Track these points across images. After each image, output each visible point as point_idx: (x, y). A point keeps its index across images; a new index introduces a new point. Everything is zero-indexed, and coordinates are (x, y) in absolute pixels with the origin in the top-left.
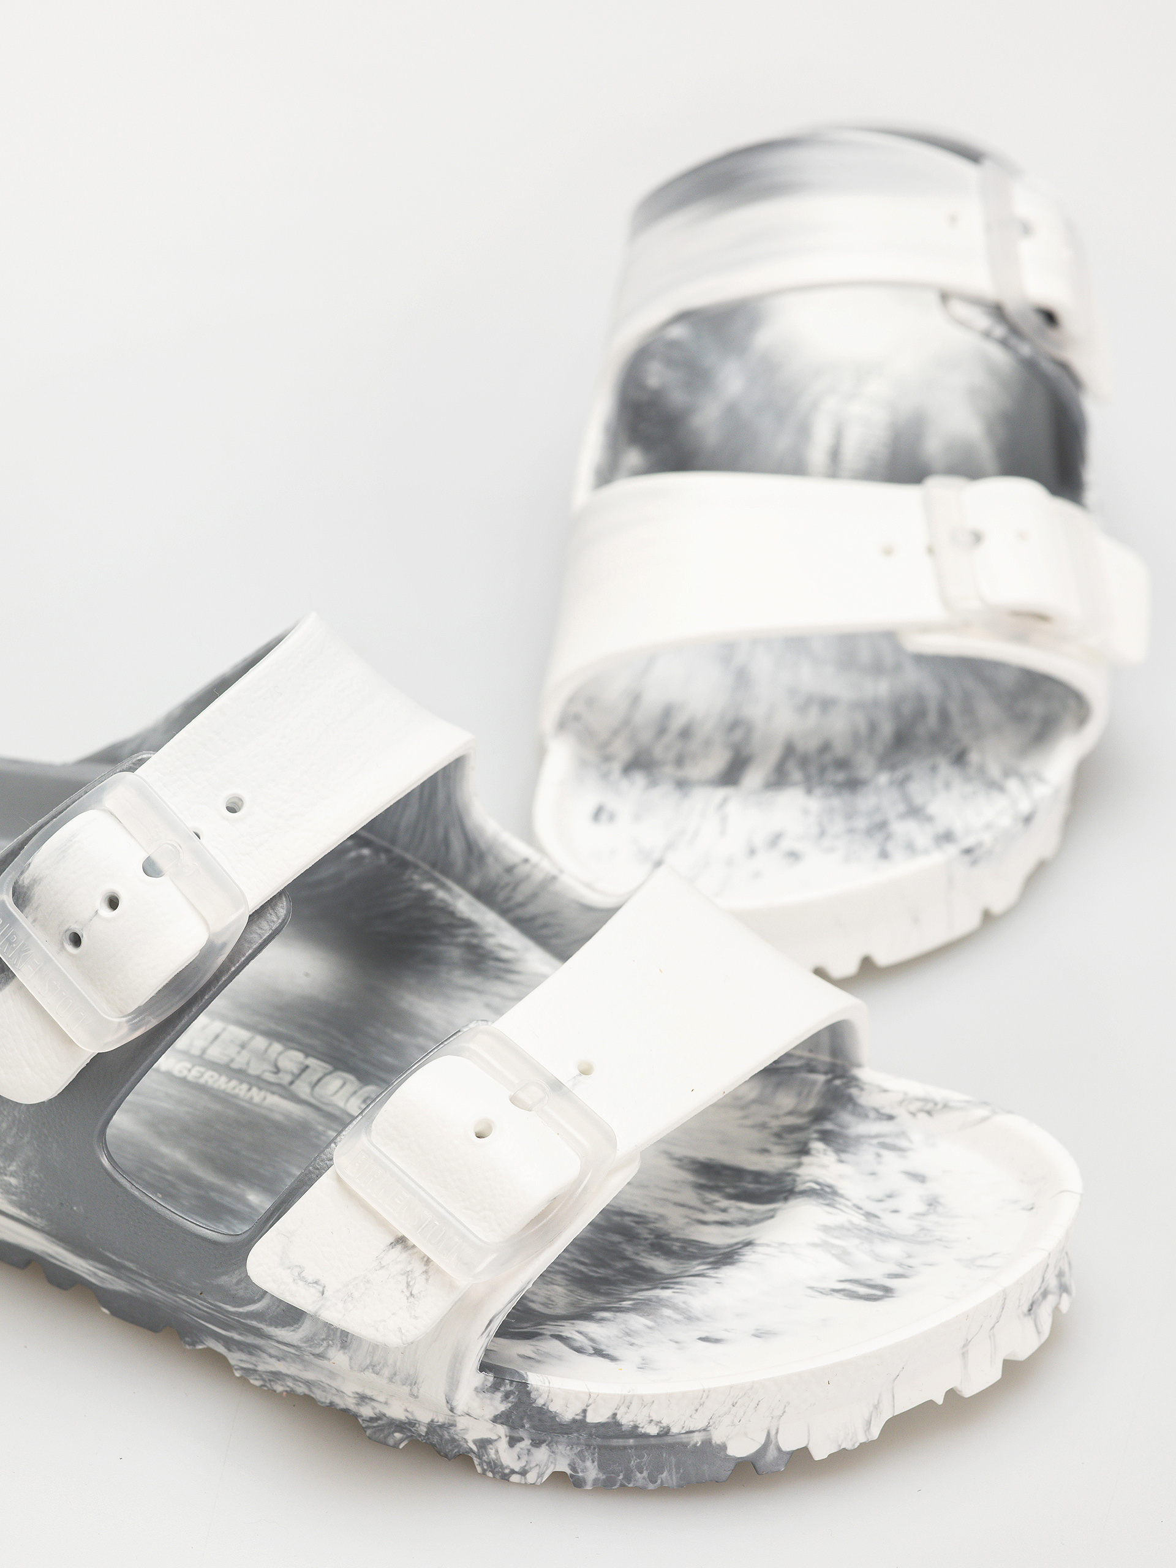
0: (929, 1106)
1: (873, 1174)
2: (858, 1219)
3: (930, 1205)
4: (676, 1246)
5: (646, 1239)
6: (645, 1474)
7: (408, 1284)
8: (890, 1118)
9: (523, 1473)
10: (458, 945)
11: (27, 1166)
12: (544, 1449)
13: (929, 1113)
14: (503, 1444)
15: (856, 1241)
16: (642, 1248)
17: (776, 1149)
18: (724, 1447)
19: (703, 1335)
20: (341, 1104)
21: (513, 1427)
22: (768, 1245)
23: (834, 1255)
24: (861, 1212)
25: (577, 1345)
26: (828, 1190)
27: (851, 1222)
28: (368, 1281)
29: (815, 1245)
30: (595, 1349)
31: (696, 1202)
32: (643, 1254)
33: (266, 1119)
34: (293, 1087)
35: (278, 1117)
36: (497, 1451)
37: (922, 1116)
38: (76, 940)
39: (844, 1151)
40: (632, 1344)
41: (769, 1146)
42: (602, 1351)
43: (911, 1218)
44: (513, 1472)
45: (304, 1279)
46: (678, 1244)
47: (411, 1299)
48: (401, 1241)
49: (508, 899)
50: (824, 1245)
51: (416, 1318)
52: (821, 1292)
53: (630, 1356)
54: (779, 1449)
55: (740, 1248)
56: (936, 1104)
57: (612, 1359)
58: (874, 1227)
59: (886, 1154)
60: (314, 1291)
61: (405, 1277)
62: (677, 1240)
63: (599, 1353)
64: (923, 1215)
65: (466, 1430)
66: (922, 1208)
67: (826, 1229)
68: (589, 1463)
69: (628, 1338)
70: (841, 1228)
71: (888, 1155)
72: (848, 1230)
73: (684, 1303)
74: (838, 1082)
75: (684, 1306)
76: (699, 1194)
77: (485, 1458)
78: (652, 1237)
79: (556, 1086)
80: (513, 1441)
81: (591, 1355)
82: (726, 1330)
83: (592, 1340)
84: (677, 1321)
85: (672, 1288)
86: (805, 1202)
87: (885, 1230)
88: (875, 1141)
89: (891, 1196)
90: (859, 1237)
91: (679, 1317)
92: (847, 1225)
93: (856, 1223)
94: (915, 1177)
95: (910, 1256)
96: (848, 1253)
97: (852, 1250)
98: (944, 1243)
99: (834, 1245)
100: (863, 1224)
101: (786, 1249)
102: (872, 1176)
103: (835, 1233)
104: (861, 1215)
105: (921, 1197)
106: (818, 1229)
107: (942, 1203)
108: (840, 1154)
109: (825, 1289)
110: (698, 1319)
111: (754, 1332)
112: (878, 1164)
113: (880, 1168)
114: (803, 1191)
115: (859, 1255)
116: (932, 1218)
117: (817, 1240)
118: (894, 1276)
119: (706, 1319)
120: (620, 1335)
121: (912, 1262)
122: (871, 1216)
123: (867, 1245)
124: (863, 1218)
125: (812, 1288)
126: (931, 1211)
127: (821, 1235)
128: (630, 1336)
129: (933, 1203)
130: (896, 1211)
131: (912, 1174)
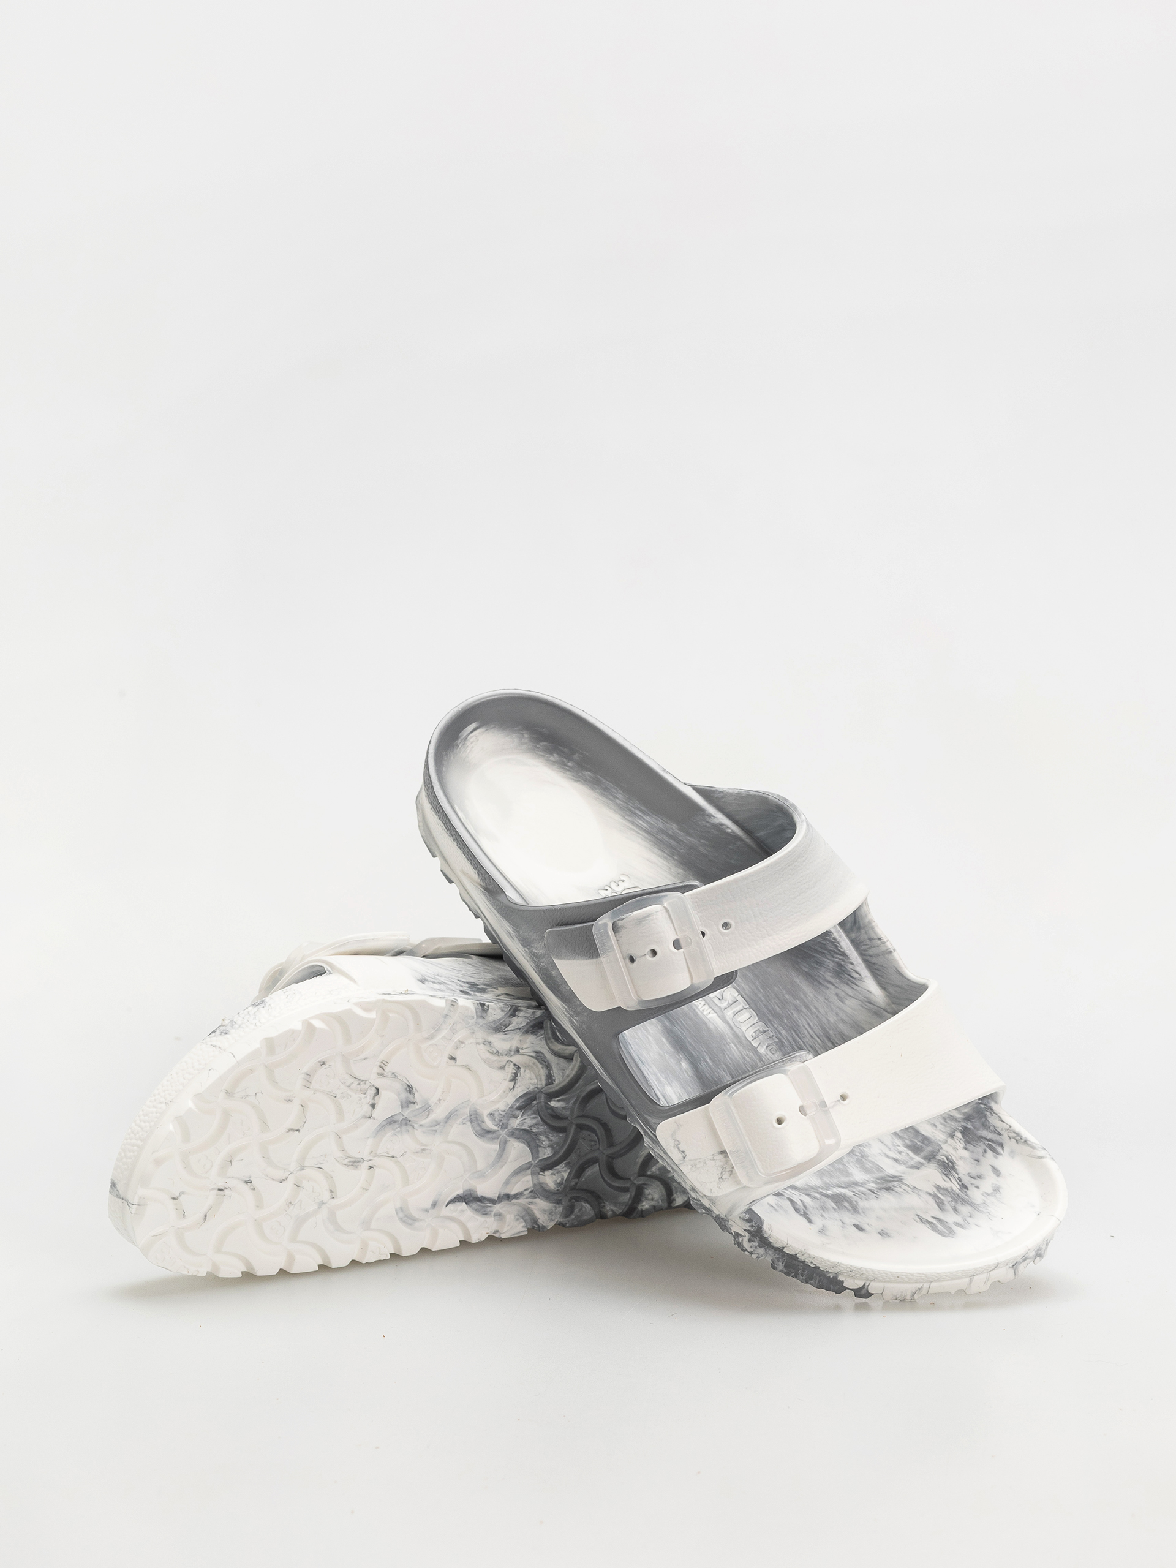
0: (1018, 1138)
1: (978, 1161)
2: (956, 1187)
3: (995, 1191)
4: (868, 1165)
5: (856, 1155)
6: (804, 1278)
7: (722, 1173)
8: (999, 1134)
9: (751, 1253)
10: (833, 961)
11: (583, 1022)
12: (763, 1249)
13: (1017, 1141)
14: (746, 1240)
15: (950, 1199)
16: (852, 1160)
17: (940, 1126)
18: (843, 1282)
19: (857, 1223)
20: (744, 1029)
21: (752, 1236)
24: (960, 1183)
25: (797, 1207)
26: (951, 1165)
27: (952, 1189)
28: (705, 1163)
29: (930, 1194)
30: (804, 1212)
31: (889, 1144)
32: (851, 1164)
33: (705, 1024)
34: (725, 1011)
35: (712, 1027)
36: (742, 1240)
37: (1013, 1141)
38: (632, 960)
39: (969, 1143)
40: (822, 1216)
41: (937, 1124)
42: (807, 1214)
43: (982, 1194)
44: (747, 1250)
45: (678, 1148)
46: (870, 1164)
47: (721, 1180)
48: (724, 1152)
49: (865, 951)
50: (935, 1196)
51: (720, 1188)
52: (921, 1220)
53: (819, 1222)
54: (868, 1291)
56: (1022, 1139)
57: (810, 1221)
58: (961, 1194)
59: (989, 1151)
60: (680, 1156)
61: (721, 1169)
62: (871, 1162)
63: (805, 1215)
64: (989, 1195)
65: (732, 1226)
66: (990, 1191)
67: (938, 1188)
68: (780, 1263)
69: (822, 1212)
70: (946, 1190)
71: (989, 1153)
72: (949, 1192)
73: (856, 1202)
74: (982, 1106)
76: (893, 1138)
77: (737, 1239)
78: (860, 1155)
79: (823, 1104)
80: (750, 1241)
81: (801, 1215)
82: (868, 1224)
83: (805, 1207)
84: (848, 1210)
86: (936, 1168)
87: (966, 1197)
88: (988, 1142)
89: (979, 1177)
90: (952, 1197)
91: (850, 1208)
92: (949, 1189)
93: (954, 1189)
94: (996, 1171)
95: (971, 1217)
96: (943, 1204)
97: (946, 1203)
98: (990, 1216)
99: (938, 1197)
100: (958, 1191)
101: (916, 1191)
102: (976, 1162)
103: (942, 1191)
104: (960, 1185)
105: (993, 1184)
106: (935, 1187)
107: (1001, 1191)
108: (967, 1144)
109: (923, 1219)
110: (859, 1213)
111: (880, 1231)
112: (983, 1156)
113: (982, 1159)
114: (939, 1160)
115: (948, 1207)
116: (992, 1198)
117: (932, 1192)
118: (958, 1224)
119: (862, 1214)
120: (819, 1208)
121: (969, 1219)
122: (964, 1187)
123: (953, 1203)
124: (959, 1187)
125: (918, 1216)
126: (993, 1194)
127: (935, 1190)
128: (823, 1210)
129: (997, 1190)
130: (977, 1187)
131: (995, 1169)
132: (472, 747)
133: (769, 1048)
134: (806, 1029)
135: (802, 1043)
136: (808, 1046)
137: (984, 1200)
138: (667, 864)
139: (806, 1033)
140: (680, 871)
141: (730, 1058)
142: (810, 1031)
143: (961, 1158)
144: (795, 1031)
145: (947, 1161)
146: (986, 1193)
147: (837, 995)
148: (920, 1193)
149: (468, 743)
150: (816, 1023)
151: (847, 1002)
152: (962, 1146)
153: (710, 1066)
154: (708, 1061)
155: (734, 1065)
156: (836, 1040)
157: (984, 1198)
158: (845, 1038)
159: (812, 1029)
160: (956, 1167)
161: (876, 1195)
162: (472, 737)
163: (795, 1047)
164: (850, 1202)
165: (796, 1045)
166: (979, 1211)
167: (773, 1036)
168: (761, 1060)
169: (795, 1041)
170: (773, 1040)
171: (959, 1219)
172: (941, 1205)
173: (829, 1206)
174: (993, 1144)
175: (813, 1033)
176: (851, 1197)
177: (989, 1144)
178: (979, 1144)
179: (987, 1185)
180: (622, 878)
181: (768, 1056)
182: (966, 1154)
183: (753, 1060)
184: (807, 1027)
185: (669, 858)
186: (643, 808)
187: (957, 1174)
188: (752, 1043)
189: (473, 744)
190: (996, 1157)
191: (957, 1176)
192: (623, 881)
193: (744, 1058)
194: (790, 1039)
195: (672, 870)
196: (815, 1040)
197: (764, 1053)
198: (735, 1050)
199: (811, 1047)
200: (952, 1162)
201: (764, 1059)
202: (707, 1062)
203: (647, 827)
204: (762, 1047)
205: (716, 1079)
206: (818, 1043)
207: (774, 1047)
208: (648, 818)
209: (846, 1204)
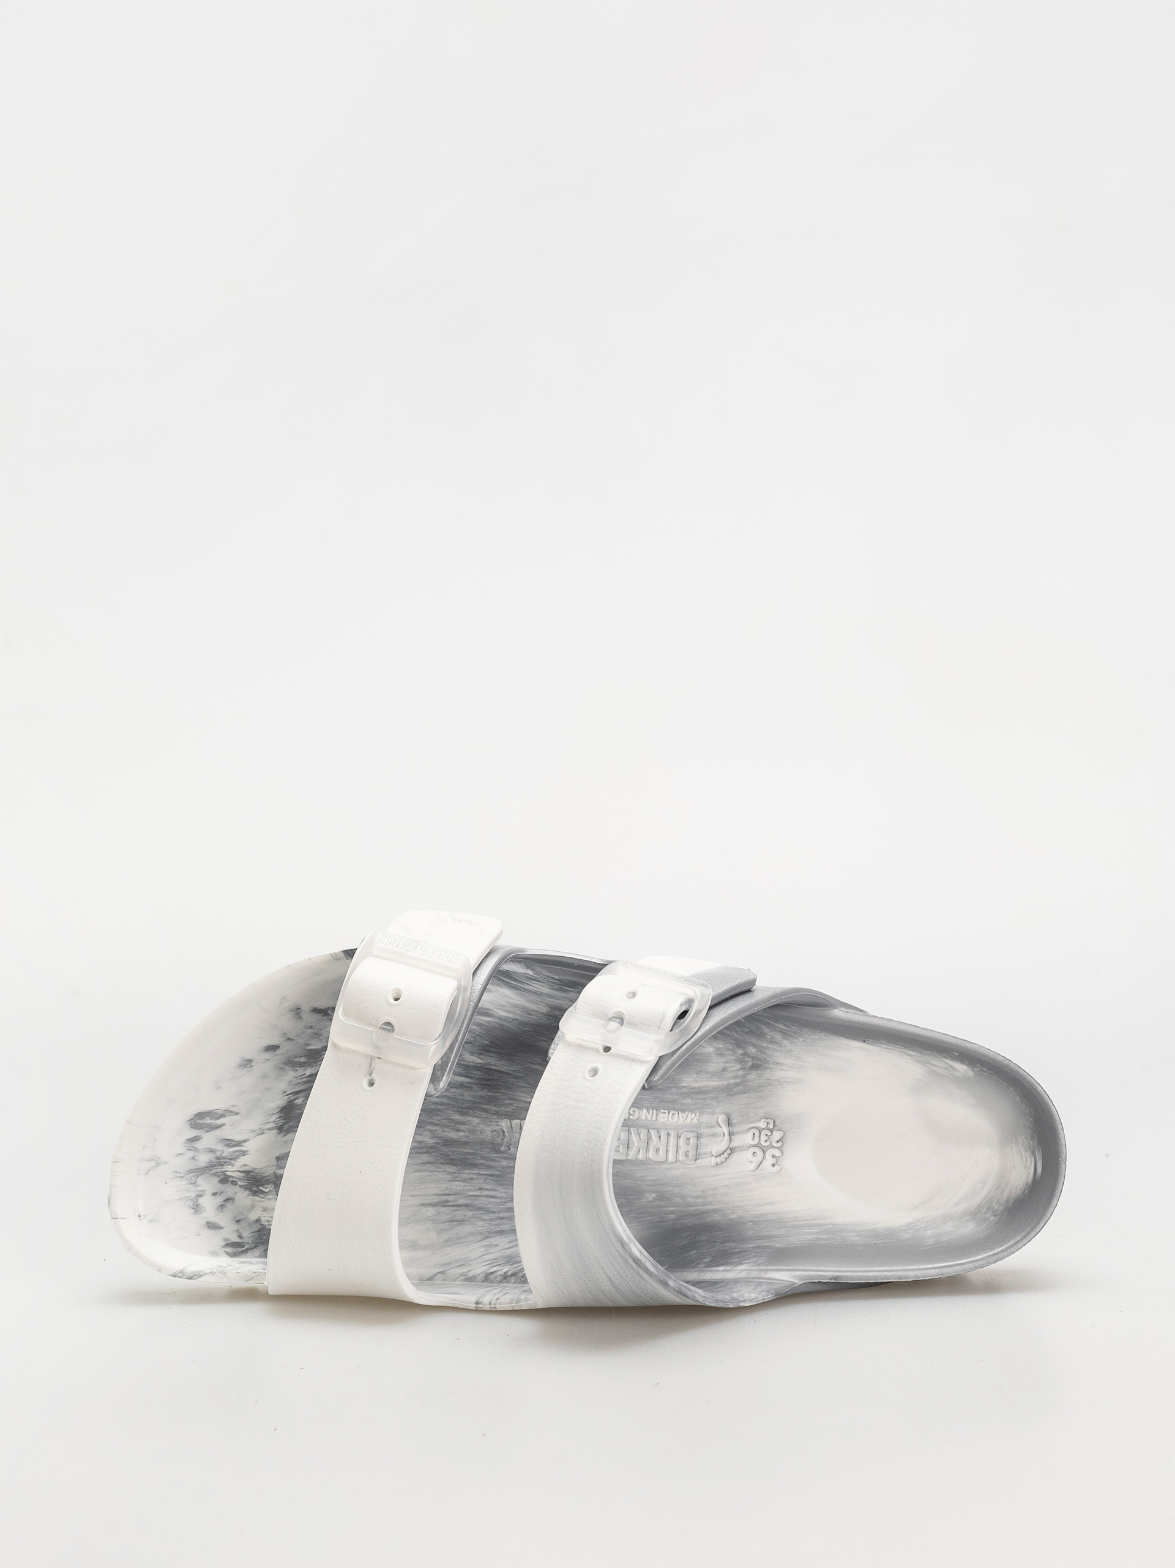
1: (238, 1221)
2: (230, 1171)
3: (197, 1206)
15: (224, 1155)
19: (278, 1051)
22: (269, 1129)
23: (234, 1141)
24: (231, 1179)
26: (255, 1188)
27: (233, 1165)
29: (245, 1141)
40: (311, 1027)
43: (204, 1190)
50: (239, 1143)
52: (230, 1112)
53: (308, 1018)
55: (284, 1124)
57: (316, 1011)
58: (219, 1169)
59: (238, 1240)
64: (199, 1196)
66: (201, 1201)
67: (244, 1153)
69: (315, 1031)
70: (235, 1159)
71: (235, 1239)
73: (297, 1070)
75: (297, 1069)
82: (268, 1060)
84: (296, 1057)
85: (307, 1077)
86: (262, 1171)
87: (213, 1172)
88: (246, 1247)
89: (222, 1206)
90: (225, 1158)
91: (296, 1060)
92: (233, 1162)
93: (229, 1167)
94: (212, 1226)
95: (193, 1158)
96: (226, 1146)
97: (225, 1149)
98: (179, 1175)
99: (235, 1146)
100: (225, 1168)
101: (258, 1132)
102: (238, 1219)
103: (237, 1154)
104: (229, 1177)
105: (205, 1211)
106: (247, 1151)
107: (192, 1210)
108: (260, 1227)
109: (229, 1115)
110: (286, 1064)
111: (253, 1064)
112: (238, 1231)
113: (236, 1227)
114: (268, 1184)
115: (219, 1147)
116: (193, 1195)
117: (244, 1144)
118: (196, 1139)
119: (281, 1066)
120: (320, 1032)
121: (191, 1154)
122: (225, 1180)
123: (218, 1155)
124: (228, 1173)
125: (237, 1114)
126: (195, 1200)
127: (244, 1149)
128: (315, 1033)
129: (196, 1208)
130: (214, 1194)
131: (216, 1227)
132: (1022, 1157)
133: (501, 1133)
134: (491, 1190)
135: (482, 1172)
136: (475, 1176)
137: (197, 1186)
138: (752, 1213)
139: (488, 1187)
140: (734, 1216)
141: (522, 1087)
142: (486, 1193)
143: (253, 1207)
144: (498, 1176)
145: (261, 1188)
146: (202, 1196)
147: (496, 1246)
148: (253, 1134)
149: (1028, 1154)
150: (489, 1206)
151: (483, 1249)
152: (263, 1219)
153: (531, 1063)
154: (537, 1067)
155: (513, 1084)
156: (461, 1212)
157: (199, 1189)
158: (456, 1223)
159: (487, 1196)
160: (248, 1192)
161: (287, 1093)
162: (1031, 1164)
163: (484, 1161)
164: (301, 1065)
165: (483, 1164)
166: (190, 1171)
167: (510, 1149)
168: (497, 1113)
169: (490, 1167)
170: (506, 1146)
171: (199, 1145)
172: (228, 1142)
173: (314, 1043)
174: (240, 1250)
175: (482, 1194)
176: (305, 1070)
177: (244, 1246)
178: (252, 1239)
179: (209, 1203)
180: (777, 1168)
181: (494, 1123)
182: (253, 1216)
183: (502, 1105)
184: (493, 1193)
185: (756, 1220)
186: (823, 1242)
187: (241, 1186)
188: (519, 1121)
189: (1024, 1160)
190: (226, 1240)
191: (239, 1183)
192: (773, 1165)
193: (510, 1099)
194: (493, 1164)
195: (741, 1211)
196: (475, 1190)
197: (500, 1123)
198: (525, 1097)
199: (472, 1179)
200: (255, 1193)
201: (495, 1117)
202: (537, 1064)
203: (803, 1231)
204: (508, 1128)
205: (515, 1058)
206: (470, 1190)
207: (498, 1140)
208: (810, 1237)
209: (303, 1060)
